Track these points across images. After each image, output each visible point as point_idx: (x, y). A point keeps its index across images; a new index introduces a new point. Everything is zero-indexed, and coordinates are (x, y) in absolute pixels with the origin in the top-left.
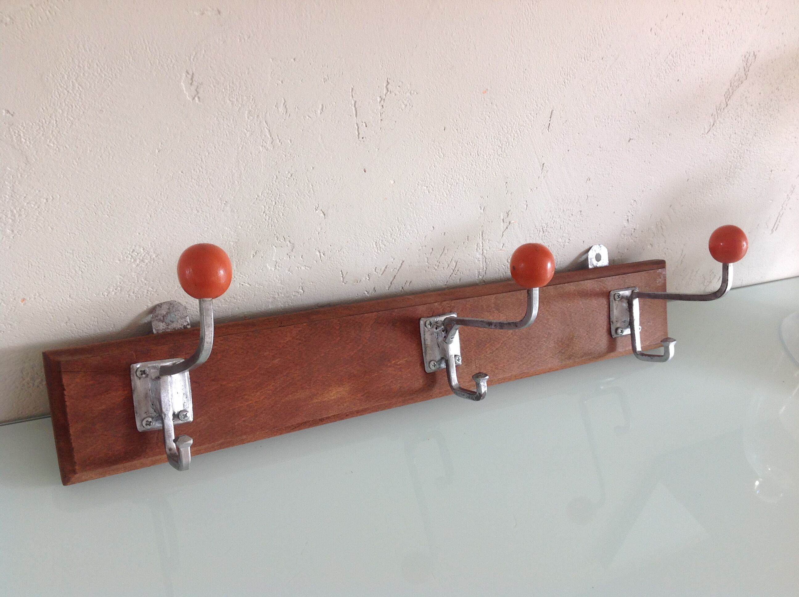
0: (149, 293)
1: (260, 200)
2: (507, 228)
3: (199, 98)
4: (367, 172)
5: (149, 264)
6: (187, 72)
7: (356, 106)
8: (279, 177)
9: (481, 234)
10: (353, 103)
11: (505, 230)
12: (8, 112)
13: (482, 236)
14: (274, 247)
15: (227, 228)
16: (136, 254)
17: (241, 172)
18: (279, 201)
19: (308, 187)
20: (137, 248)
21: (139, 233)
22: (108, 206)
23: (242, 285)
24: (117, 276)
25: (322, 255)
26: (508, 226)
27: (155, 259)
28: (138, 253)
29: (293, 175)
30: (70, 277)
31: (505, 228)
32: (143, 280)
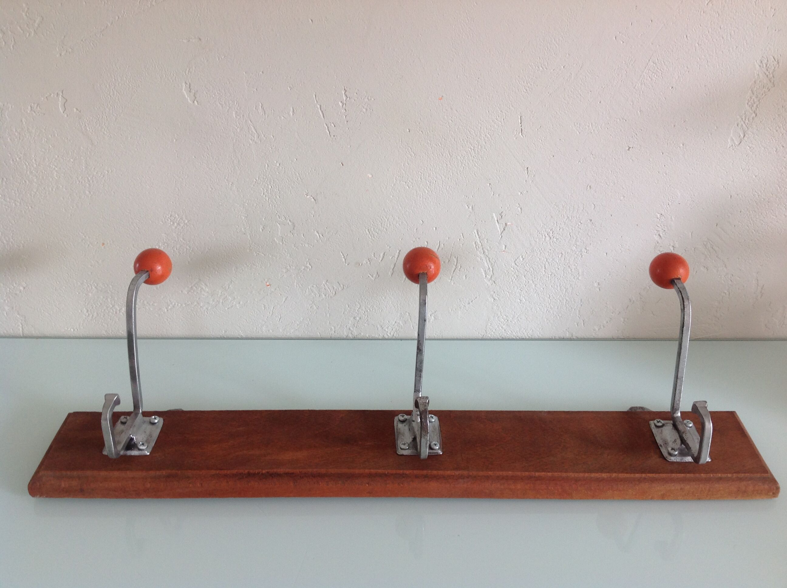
0: (188, 251)
1: (258, 183)
2: (504, 229)
3: (197, 102)
4: (344, 165)
5: (183, 227)
6: (186, 83)
7: (322, 109)
8: (269, 165)
9: (476, 233)
10: (319, 106)
11: (503, 231)
12: (77, 109)
13: (478, 235)
14: (277, 224)
15: (237, 205)
16: (173, 218)
17: (239, 159)
18: (274, 185)
19: (296, 175)
20: (173, 213)
21: (173, 202)
22: (148, 179)
23: (258, 254)
24: (163, 235)
25: (321, 236)
26: (505, 227)
27: (188, 224)
28: (175, 218)
29: (281, 164)
30: (131, 231)
31: (502, 229)
32: (182, 240)
